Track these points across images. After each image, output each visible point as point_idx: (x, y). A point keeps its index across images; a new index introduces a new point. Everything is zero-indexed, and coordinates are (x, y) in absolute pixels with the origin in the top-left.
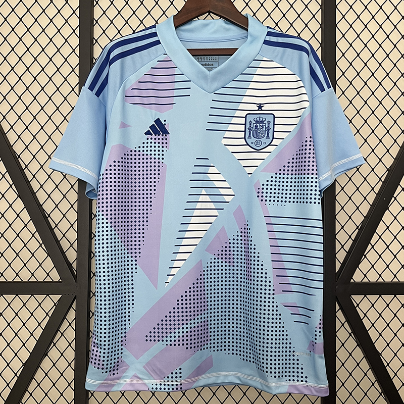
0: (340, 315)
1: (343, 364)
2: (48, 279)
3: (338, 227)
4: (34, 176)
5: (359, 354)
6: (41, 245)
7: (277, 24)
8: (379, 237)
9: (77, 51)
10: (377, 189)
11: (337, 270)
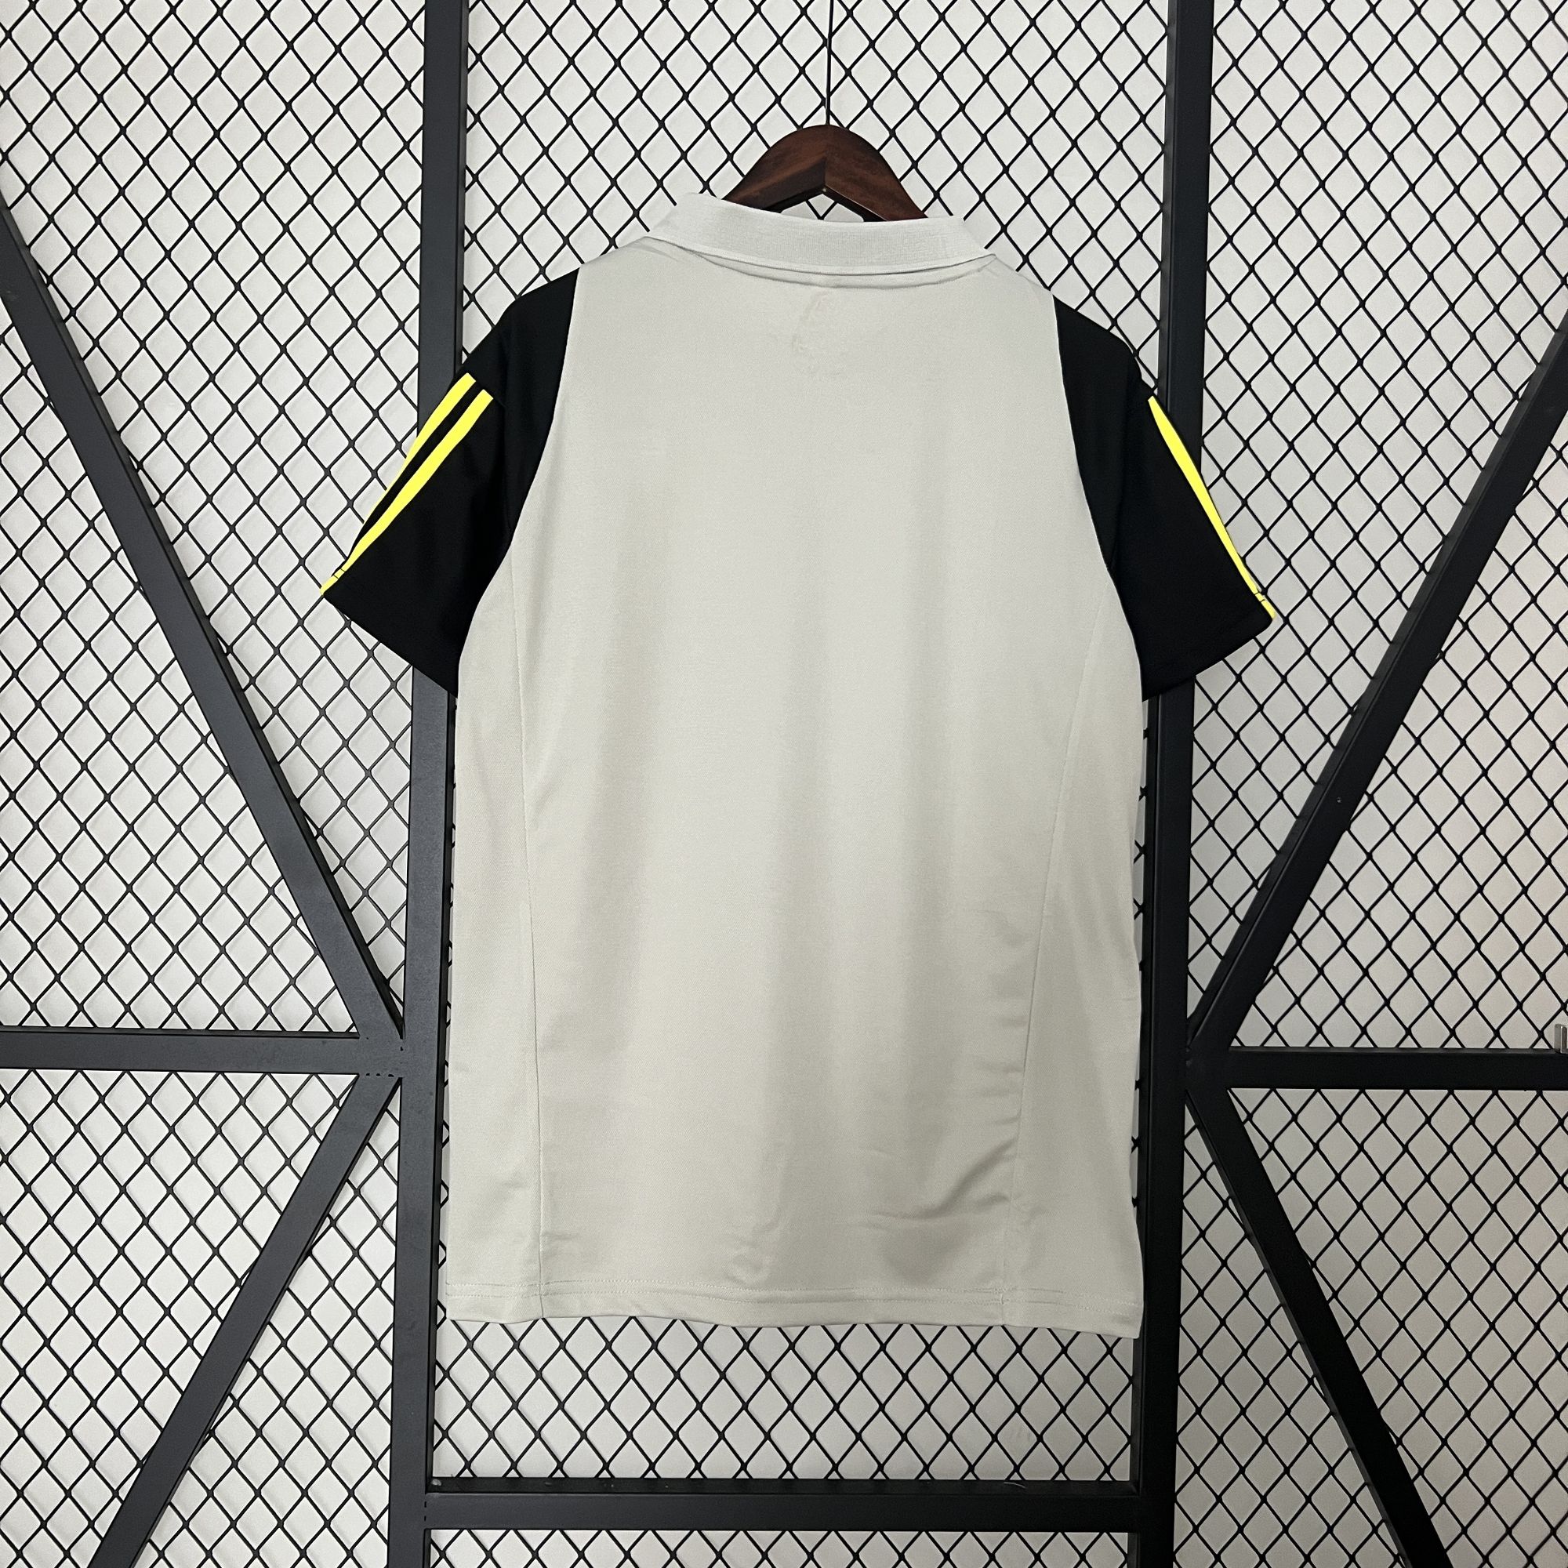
0: (1196, 1145)
1: (1201, 1293)
2: (317, 1026)
3: (1197, 881)
4: (276, 711)
5: (1249, 1261)
6: (294, 922)
7: (1026, 259)
8: (1318, 914)
9: (413, 327)
10: (1316, 769)
11: (1191, 1011)
